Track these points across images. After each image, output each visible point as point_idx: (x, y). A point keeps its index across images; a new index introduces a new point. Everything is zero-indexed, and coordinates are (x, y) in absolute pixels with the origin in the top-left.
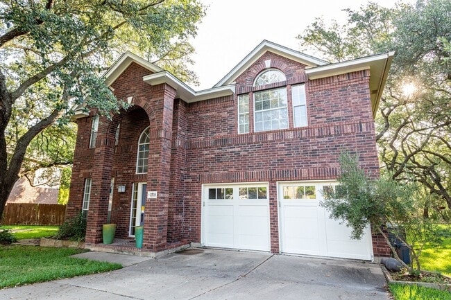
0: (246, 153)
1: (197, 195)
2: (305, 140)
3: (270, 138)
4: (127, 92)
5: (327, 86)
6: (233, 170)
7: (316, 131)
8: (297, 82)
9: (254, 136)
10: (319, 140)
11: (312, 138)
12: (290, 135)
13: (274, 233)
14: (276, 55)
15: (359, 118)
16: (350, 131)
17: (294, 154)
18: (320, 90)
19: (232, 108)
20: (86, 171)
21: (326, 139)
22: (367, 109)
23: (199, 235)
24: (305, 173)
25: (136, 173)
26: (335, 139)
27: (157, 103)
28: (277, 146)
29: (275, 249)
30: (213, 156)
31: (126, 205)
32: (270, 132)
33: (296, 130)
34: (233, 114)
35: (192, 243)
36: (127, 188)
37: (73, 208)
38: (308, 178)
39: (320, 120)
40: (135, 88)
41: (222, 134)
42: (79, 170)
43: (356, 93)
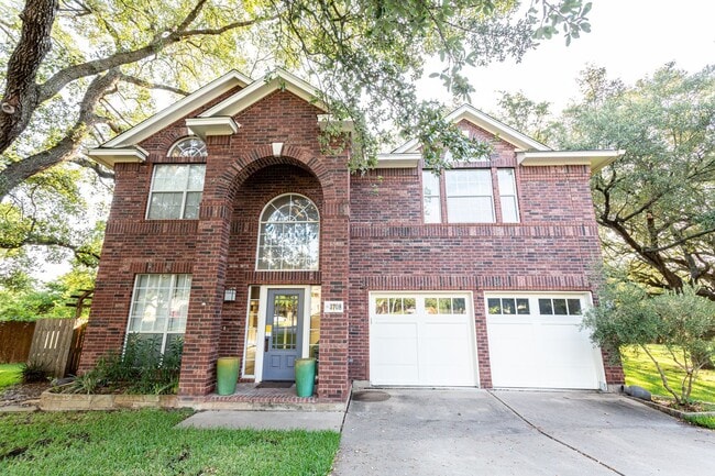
0: (439, 250)
1: (362, 307)
2: (519, 239)
3: (473, 232)
4: (270, 133)
5: (543, 177)
6: (419, 272)
7: (532, 229)
8: (505, 165)
9: (450, 228)
10: (537, 241)
11: (528, 237)
12: (500, 232)
13: (484, 360)
14: (476, 127)
15: (581, 219)
16: (571, 233)
17: (506, 256)
18: (534, 181)
19: (416, 186)
20: (138, 260)
21: (545, 241)
22: (589, 210)
23: (366, 368)
24: (521, 281)
25: (256, 270)
26: (556, 242)
27: (334, 161)
28: (482, 244)
29: (486, 382)
30: (388, 251)
31: (238, 323)
32: (473, 225)
33: (506, 226)
34: (417, 195)
35: (355, 382)
36: (238, 294)
37: (102, 329)
38: (526, 289)
39: (536, 217)
40: (287, 130)
41: (402, 221)
42: (118, 258)
43: (576, 190)
